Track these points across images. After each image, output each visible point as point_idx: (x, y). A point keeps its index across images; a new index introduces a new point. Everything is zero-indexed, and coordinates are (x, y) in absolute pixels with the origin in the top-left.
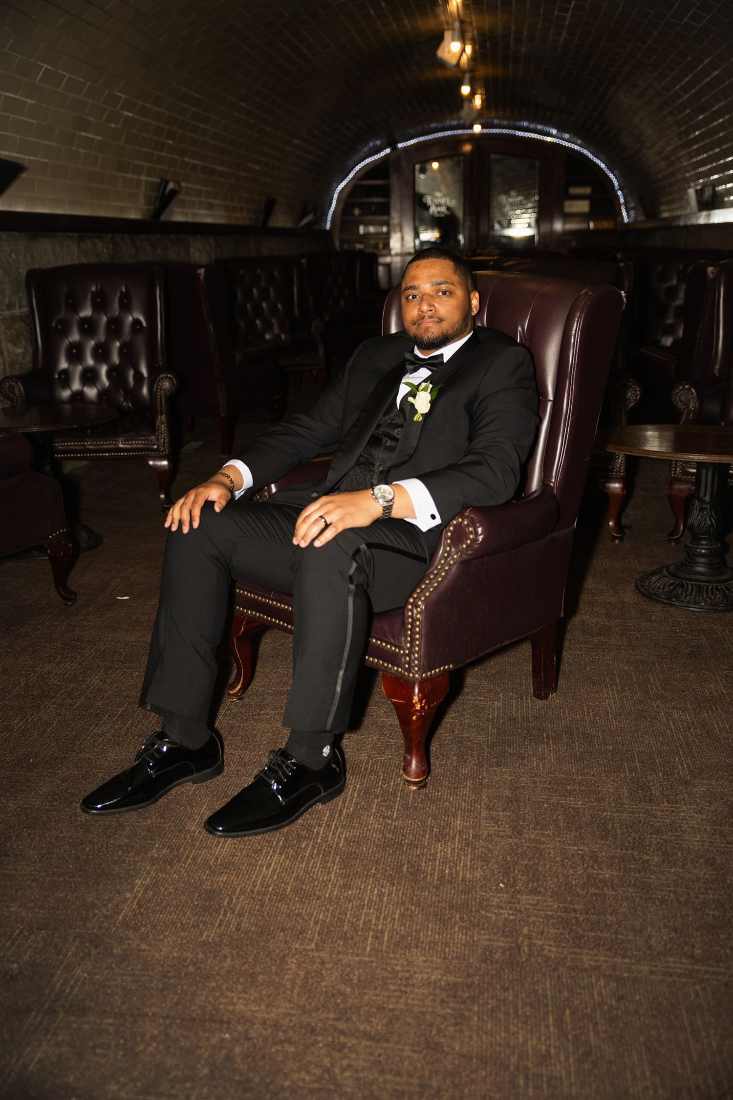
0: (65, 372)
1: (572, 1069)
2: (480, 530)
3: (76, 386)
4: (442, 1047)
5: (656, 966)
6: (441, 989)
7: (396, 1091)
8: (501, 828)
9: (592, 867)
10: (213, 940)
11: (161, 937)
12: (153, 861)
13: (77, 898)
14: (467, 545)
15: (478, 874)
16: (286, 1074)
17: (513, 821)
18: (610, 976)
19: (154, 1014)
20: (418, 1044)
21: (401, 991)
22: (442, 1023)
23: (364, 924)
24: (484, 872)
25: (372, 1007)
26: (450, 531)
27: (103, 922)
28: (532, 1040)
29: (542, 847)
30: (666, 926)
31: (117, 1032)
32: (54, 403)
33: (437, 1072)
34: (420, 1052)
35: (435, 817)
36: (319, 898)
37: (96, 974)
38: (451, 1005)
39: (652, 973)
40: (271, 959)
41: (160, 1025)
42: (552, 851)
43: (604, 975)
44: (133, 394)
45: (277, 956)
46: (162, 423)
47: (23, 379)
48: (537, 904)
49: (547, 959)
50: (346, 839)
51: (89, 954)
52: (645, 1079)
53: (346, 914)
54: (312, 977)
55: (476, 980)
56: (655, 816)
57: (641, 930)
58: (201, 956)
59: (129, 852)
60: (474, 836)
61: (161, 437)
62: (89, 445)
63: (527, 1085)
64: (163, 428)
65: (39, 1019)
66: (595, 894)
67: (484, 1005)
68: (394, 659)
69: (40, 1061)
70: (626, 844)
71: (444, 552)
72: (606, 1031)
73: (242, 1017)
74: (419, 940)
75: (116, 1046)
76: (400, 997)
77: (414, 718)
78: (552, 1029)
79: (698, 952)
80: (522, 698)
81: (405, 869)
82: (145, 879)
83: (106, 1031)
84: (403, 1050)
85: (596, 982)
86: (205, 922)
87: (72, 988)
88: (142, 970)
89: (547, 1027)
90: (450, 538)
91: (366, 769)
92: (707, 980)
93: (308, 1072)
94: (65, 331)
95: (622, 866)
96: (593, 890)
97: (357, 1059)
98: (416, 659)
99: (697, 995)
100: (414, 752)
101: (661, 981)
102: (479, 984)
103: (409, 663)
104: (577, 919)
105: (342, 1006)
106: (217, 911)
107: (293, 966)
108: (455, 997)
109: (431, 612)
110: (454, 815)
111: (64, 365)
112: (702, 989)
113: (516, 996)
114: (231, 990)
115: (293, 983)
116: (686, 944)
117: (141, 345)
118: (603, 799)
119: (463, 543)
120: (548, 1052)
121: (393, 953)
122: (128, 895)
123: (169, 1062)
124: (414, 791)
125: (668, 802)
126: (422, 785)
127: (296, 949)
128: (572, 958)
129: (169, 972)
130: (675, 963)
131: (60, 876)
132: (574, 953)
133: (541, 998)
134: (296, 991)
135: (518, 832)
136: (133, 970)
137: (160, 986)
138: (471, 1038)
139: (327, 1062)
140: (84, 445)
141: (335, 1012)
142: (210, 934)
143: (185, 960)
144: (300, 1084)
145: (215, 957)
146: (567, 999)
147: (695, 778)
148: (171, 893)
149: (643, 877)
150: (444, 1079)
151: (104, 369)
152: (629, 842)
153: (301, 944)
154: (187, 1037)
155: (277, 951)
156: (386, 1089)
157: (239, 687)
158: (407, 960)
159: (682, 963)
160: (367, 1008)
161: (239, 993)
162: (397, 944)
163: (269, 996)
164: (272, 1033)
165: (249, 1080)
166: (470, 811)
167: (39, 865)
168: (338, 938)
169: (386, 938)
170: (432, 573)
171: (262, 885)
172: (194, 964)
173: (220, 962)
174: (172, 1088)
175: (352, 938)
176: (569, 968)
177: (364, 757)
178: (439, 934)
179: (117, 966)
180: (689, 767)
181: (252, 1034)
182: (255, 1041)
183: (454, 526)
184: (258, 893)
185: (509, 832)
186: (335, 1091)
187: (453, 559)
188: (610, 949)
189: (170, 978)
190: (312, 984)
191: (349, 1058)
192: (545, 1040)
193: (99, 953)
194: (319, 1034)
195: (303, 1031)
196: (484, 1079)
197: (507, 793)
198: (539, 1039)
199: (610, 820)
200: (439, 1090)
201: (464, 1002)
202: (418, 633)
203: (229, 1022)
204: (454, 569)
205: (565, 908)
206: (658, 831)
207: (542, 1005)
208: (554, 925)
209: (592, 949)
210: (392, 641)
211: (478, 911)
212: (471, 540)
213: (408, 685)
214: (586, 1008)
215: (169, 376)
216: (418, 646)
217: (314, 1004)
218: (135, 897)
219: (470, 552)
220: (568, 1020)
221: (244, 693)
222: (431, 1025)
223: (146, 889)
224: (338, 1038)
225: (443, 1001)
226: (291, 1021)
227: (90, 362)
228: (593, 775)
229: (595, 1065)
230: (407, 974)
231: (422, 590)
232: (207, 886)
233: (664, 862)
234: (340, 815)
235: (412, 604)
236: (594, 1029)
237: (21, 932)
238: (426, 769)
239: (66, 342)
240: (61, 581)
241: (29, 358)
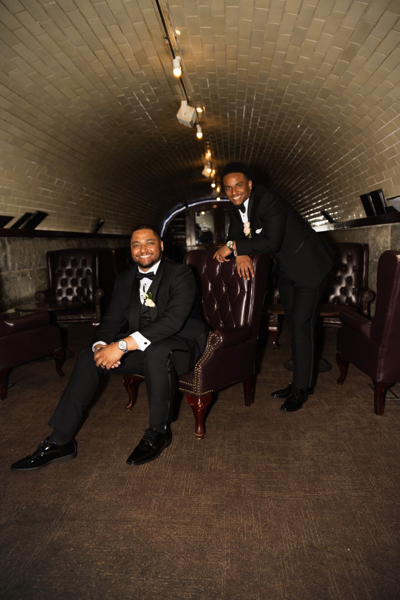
0: (60, 290)
1: (261, 530)
2: (221, 338)
3: (64, 295)
4: (212, 526)
5: (292, 495)
6: (211, 507)
7: (195, 541)
8: (233, 452)
9: (268, 463)
10: (123, 494)
11: (103, 494)
12: (99, 468)
13: (70, 481)
14: (217, 344)
15: (225, 468)
16: (153, 538)
17: (238, 449)
18: (275, 499)
19: (101, 520)
20: (203, 525)
21: (196, 508)
22: (212, 518)
23: (181, 486)
24: (227, 467)
25: (185, 514)
26: (210, 339)
27: (80, 489)
28: (246, 522)
29: (249, 457)
30: (295, 481)
31: (87, 526)
32: (55, 302)
33: (210, 534)
34: (204, 528)
35: (208, 449)
36: (164, 478)
37: (78, 507)
38: (215, 512)
39: (290, 497)
40: (146, 499)
41: (104, 523)
42: (253, 458)
43: (273, 499)
44: (86, 298)
45: (148, 498)
46: (98, 308)
47: (44, 292)
48: (247, 477)
49: (251, 495)
50: (173, 457)
51: (75, 500)
52: (288, 532)
53: (174, 483)
54: (162, 505)
55: (224, 503)
56: (291, 445)
57: (286, 483)
58: (119, 499)
59: (89, 465)
60: (223, 455)
61: (97, 314)
62: (69, 317)
63: (244, 536)
64: (98, 310)
65: (57, 523)
66: (269, 472)
67: (227, 511)
68: (190, 388)
69: (58, 536)
70: (281, 455)
71: (208, 347)
72: (273, 517)
73: (135, 519)
74: (202, 491)
75: (87, 531)
76: (196, 510)
77: (199, 411)
78: (253, 518)
79: (307, 489)
80: (240, 406)
81: (197, 467)
82: (96, 474)
83: (83, 526)
84: (197, 528)
85: (270, 501)
86: (120, 488)
87: (69, 512)
88: (96, 505)
89: (251, 517)
90: (210, 342)
91: (181, 433)
92: (310, 498)
93: (161, 537)
94: (61, 274)
95: (279, 462)
96: (268, 471)
97: (180, 531)
98: (199, 387)
99: (307, 503)
100: (199, 425)
101: (293, 500)
102: (226, 505)
103: (196, 389)
104: (262, 481)
105: (173, 514)
106: (125, 484)
107: (155, 501)
108: (217, 509)
109: (204, 370)
110: (215, 448)
111: (59, 287)
112: (309, 501)
113: (240, 508)
114: (131, 510)
115: (155, 507)
116: (303, 487)
117: (90, 278)
118: (272, 440)
119: (215, 343)
120: (252, 526)
121: (193, 496)
122: (89, 480)
123: (108, 535)
124: (200, 440)
125: (296, 440)
126: (203, 438)
127: (155, 496)
128: (260, 494)
129: (107, 505)
130: (299, 493)
131: (63, 474)
132: (261, 492)
133: (249, 508)
134: (156, 510)
135: (240, 453)
136: (92, 505)
137: (103, 510)
138: (223, 522)
139: (168, 533)
140: (67, 318)
141: (171, 516)
142: (122, 492)
143: (113, 501)
144: (158, 540)
145: (124, 500)
146: (259, 507)
147: (307, 431)
148: (106, 478)
149: (287, 466)
150: (213, 536)
151: (75, 289)
152: (282, 454)
153: (157, 494)
154: (115, 527)
155: (148, 497)
156: (191, 541)
157: (130, 405)
158: (198, 498)
159: (302, 493)
160: (183, 515)
161: (134, 511)
162: (194, 493)
163: (146, 512)
164: (147, 524)
165: (139, 540)
166: (221, 446)
167: (54, 470)
168: (171, 491)
169: (190, 491)
170: (204, 355)
171: (142, 474)
172: (116, 502)
173: (126, 501)
174: (110, 544)
175: (177, 491)
176: (259, 497)
177: (180, 429)
178: (210, 488)
179: (86, 504)
180: (304, 427)
181: (139, 525)
182: (141, 527)
183: (212, 337)
184: (140, 477)
185: (236, 452)
186: (172, 542)
187: (212, 349)
188: (275, 490)
189: (107, 507)
190: (162, 507)
191: (177, 531)
192: (251, 521)
193: (79, 500)
194: (165, 524)
195: (159, 523)
196: (228, 536)
197: (235, 439)
198: (248, 521)
199: (274, 447)
200: (211, 540)
201: (220, 511)
202: (199, 377)
203: (130, 521)
204: (212, 353)
205: (258, 478)
206: (293, 450)
207: (249, 510)
208: (254, 483)
209: (268, 491)
210: (190, 381)
211: (225, 480)
212: (218, 342)
213: (196, 398)
214: (266, 510)
215: (101, 290)
216: (199, 382)
217: (163, 514)
218: (92, 480)
219: (218, 346)
220: (259, 514)
221: (132, 408)
222: (208, 519)
223: (97, 477)
224: (173, 525)
225: (212, 511)
226: (154, 520)
227: (70, 286)
228: (268, 432)
229: (269, 528)
230: (198, 502)
231: (200, 361)
232: (120, 475)
233: (295, 460)
234: (171, 449)
235: (196, 366)
236: (269, 517)
237: (48, 494)
238: (204, 431)
239: (61, 279)
240: (59, 369)
241: (46, 285)
